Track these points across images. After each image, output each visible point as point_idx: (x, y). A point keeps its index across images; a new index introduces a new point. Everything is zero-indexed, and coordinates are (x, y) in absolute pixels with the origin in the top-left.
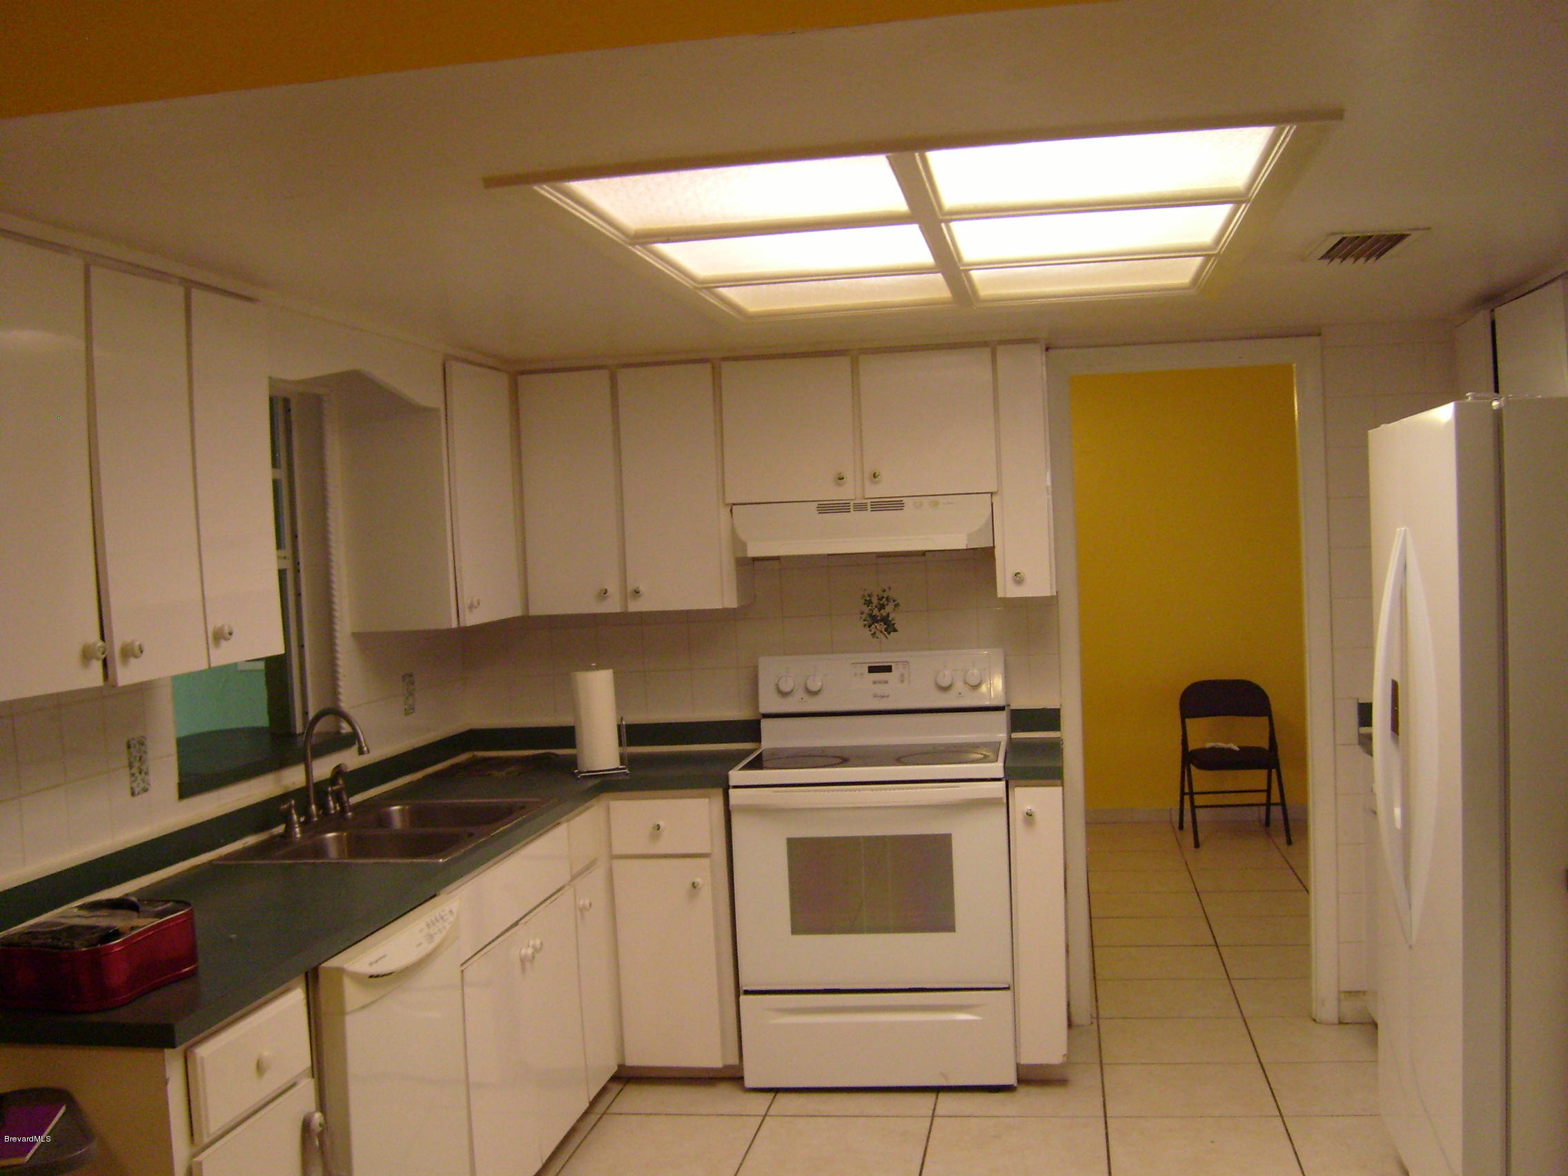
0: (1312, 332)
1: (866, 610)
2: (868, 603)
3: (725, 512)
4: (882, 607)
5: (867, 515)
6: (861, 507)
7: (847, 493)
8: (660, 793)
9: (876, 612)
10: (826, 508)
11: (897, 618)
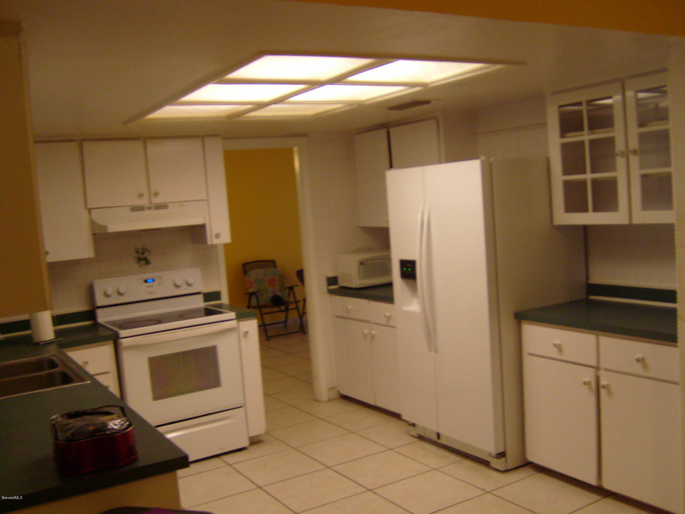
0: (303, 135)
1: (136, 255)
2: (137, 252)
3: (86, 212)
4: (143, 253)
5: (153, 212)
6: (149, 208)
7: (144, 202)
8: (83, 346)
9: (141, 256)
10: (135, 209)
11: (151, 258)
